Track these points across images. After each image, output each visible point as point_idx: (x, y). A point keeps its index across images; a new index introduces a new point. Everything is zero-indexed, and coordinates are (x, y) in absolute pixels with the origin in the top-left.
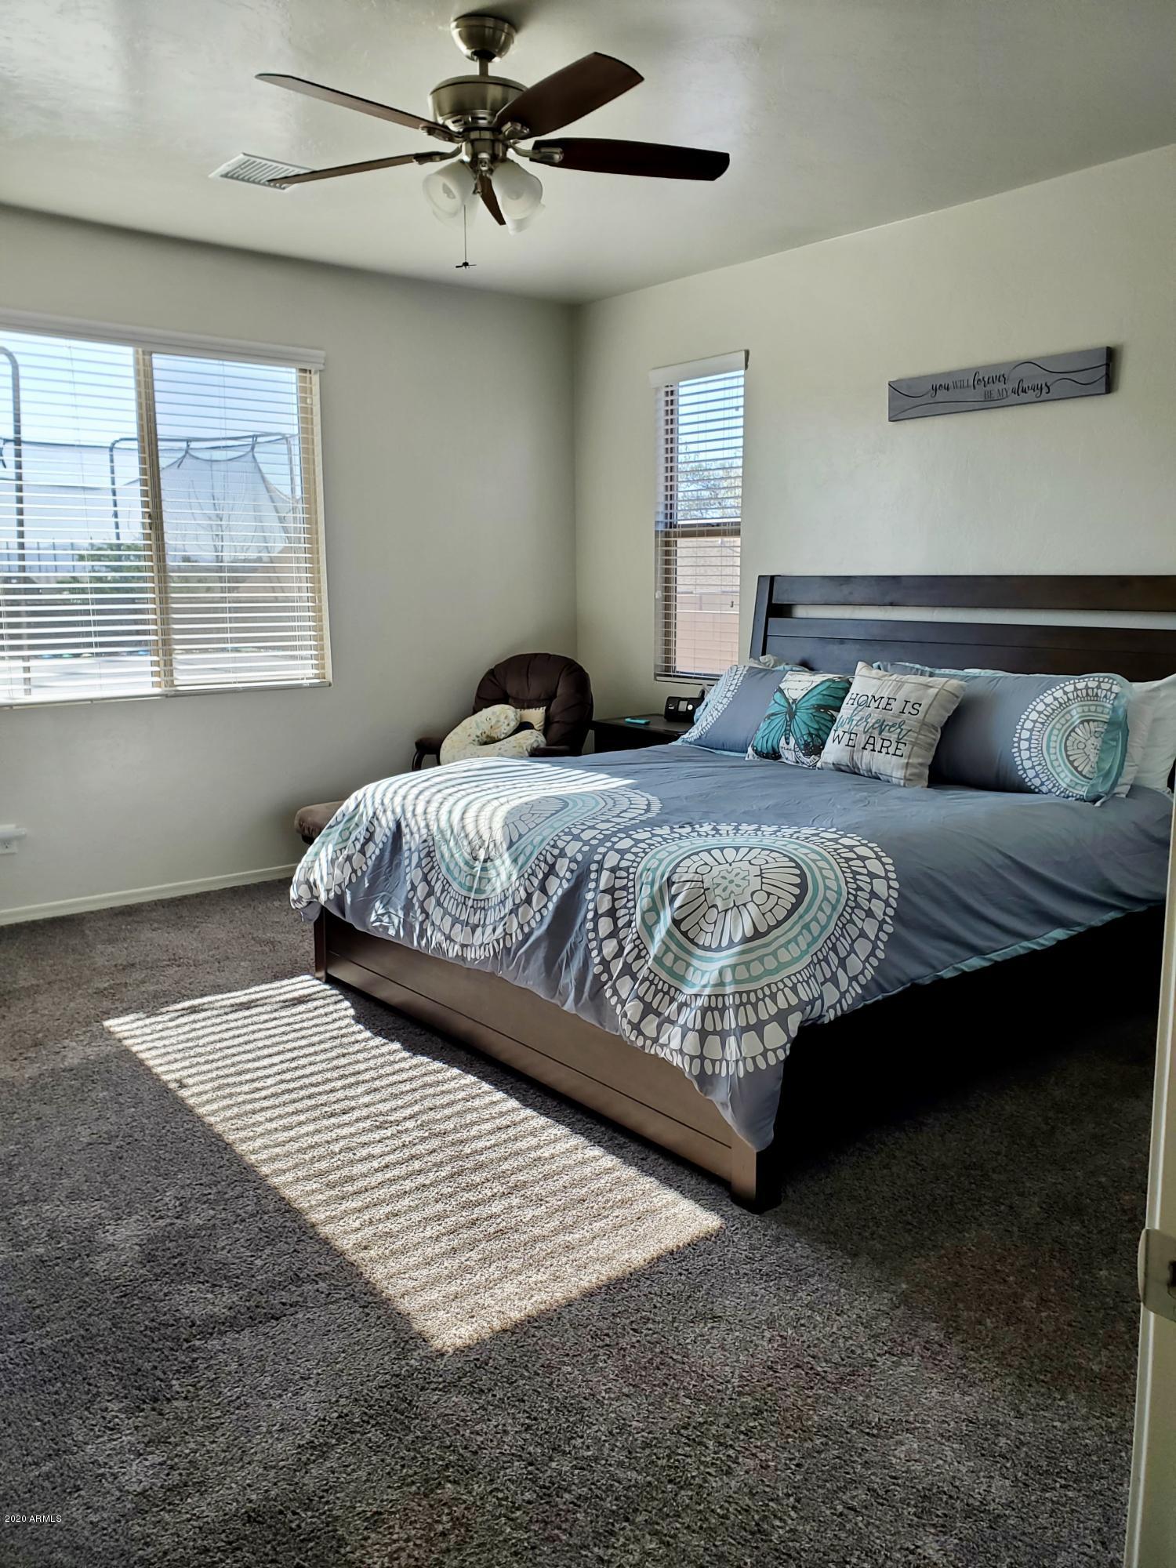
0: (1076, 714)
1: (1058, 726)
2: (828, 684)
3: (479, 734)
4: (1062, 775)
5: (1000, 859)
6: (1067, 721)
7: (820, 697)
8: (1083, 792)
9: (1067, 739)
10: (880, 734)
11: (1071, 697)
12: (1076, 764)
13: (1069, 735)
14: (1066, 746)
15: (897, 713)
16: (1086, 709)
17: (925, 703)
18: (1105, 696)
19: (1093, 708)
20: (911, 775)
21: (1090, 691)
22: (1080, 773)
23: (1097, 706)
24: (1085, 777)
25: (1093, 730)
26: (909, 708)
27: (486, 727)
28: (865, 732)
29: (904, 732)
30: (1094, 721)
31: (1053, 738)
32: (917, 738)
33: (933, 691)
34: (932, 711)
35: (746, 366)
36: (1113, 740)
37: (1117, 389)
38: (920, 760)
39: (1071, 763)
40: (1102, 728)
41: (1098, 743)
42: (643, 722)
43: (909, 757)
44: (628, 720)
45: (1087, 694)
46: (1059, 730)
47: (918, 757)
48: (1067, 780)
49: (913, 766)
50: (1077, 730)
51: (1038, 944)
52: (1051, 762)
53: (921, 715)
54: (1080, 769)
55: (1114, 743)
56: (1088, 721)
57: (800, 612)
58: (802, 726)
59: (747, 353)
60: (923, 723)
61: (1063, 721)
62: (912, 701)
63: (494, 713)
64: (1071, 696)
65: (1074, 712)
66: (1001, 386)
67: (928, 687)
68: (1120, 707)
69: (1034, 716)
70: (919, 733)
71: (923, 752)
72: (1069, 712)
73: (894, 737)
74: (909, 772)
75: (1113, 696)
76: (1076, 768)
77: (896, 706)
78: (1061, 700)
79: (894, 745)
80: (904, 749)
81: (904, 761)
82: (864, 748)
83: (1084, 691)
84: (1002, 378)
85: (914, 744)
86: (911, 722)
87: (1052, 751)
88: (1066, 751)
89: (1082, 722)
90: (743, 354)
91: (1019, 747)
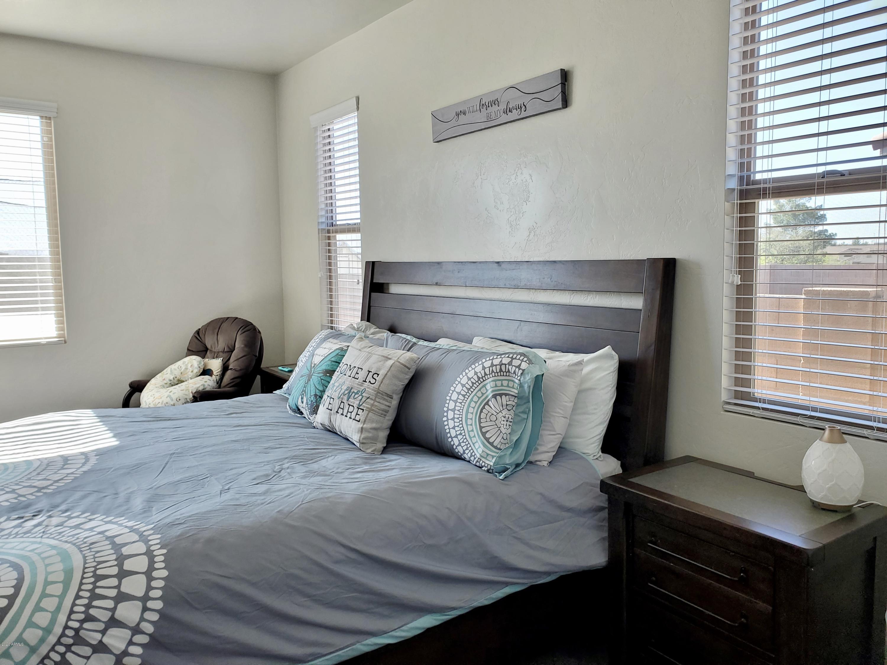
0: (490, 387)
1: (475, 399)
2: (337, 352)
3: (171, 378)
4: (477, 445)
5: (338, 552)
6: (483, 394)
7: (329, 363)
8: (491, 462)
9: (481, 411)
10: (348, 400)
11: (488, 373)
12: (488, 435)
13: (484, 407)
14: (480, 418)
15: (361, 381)
16: (499, 383)
17: (382, 373)
18: (515, 372)
19: (505, 383)
20: (363, 439)
21: (503, 367)
22: (492, 444)
23: (509, 380)
24: (496, 447)
25: (504, 403)
26: (369, 378)
27: (177, 373)
28: (339, 398)
29: (363, 400)
30: (506, 395)
31: (471, 410)
32: (372, 405)
33: (390, 362)
34: (386, 381)
35: (358, 108)
36: (524, 412)
37: (571, 105)
38: (374, 425)
39: (484, 434)
40: (513, 402)
41: (510, 415)
42: (286, 370)
43: (364, 422)
44: (280, 368)
45: (501, 370)
46: (476, 403)
47: (373, 422)
48: (480, 451)
49: (367, 430)
50: (490, 403)
51: (393, 637)
52: (469, 432)
53: (376, 385)
54: (491, 440)
55: (525, 416)
56: (501, 395)
57: (394, 289)
58: (313, 388)
59: (358, 99)
60: (379, 393)
61: (479, 394)
62: (373, 371)
63: (184, 363)
64: (487, 371)
65: (488, 387)
66: (495, 108)
67: (388, 358)
68: (525, 383)
69: (459, 388)
70: (375, 400)
71: (375, 417)
72: (484, 386)
73: (356, 403)
74: (363, 436)
75: (521, 371)
76: (487, 440)
77: (362, 375)
78: (479, 375)
79: (356, 409)
80: (362, 415)
81: (360, 425)
82: (337, 412)
83: (498, 367)
84: (496, 102)
85: (370, 410)
86: (370, 389)
87: (469, 422)
88: (480, 423)
89: (495, 396)
90: (354, 101)
91: (447, 416)
